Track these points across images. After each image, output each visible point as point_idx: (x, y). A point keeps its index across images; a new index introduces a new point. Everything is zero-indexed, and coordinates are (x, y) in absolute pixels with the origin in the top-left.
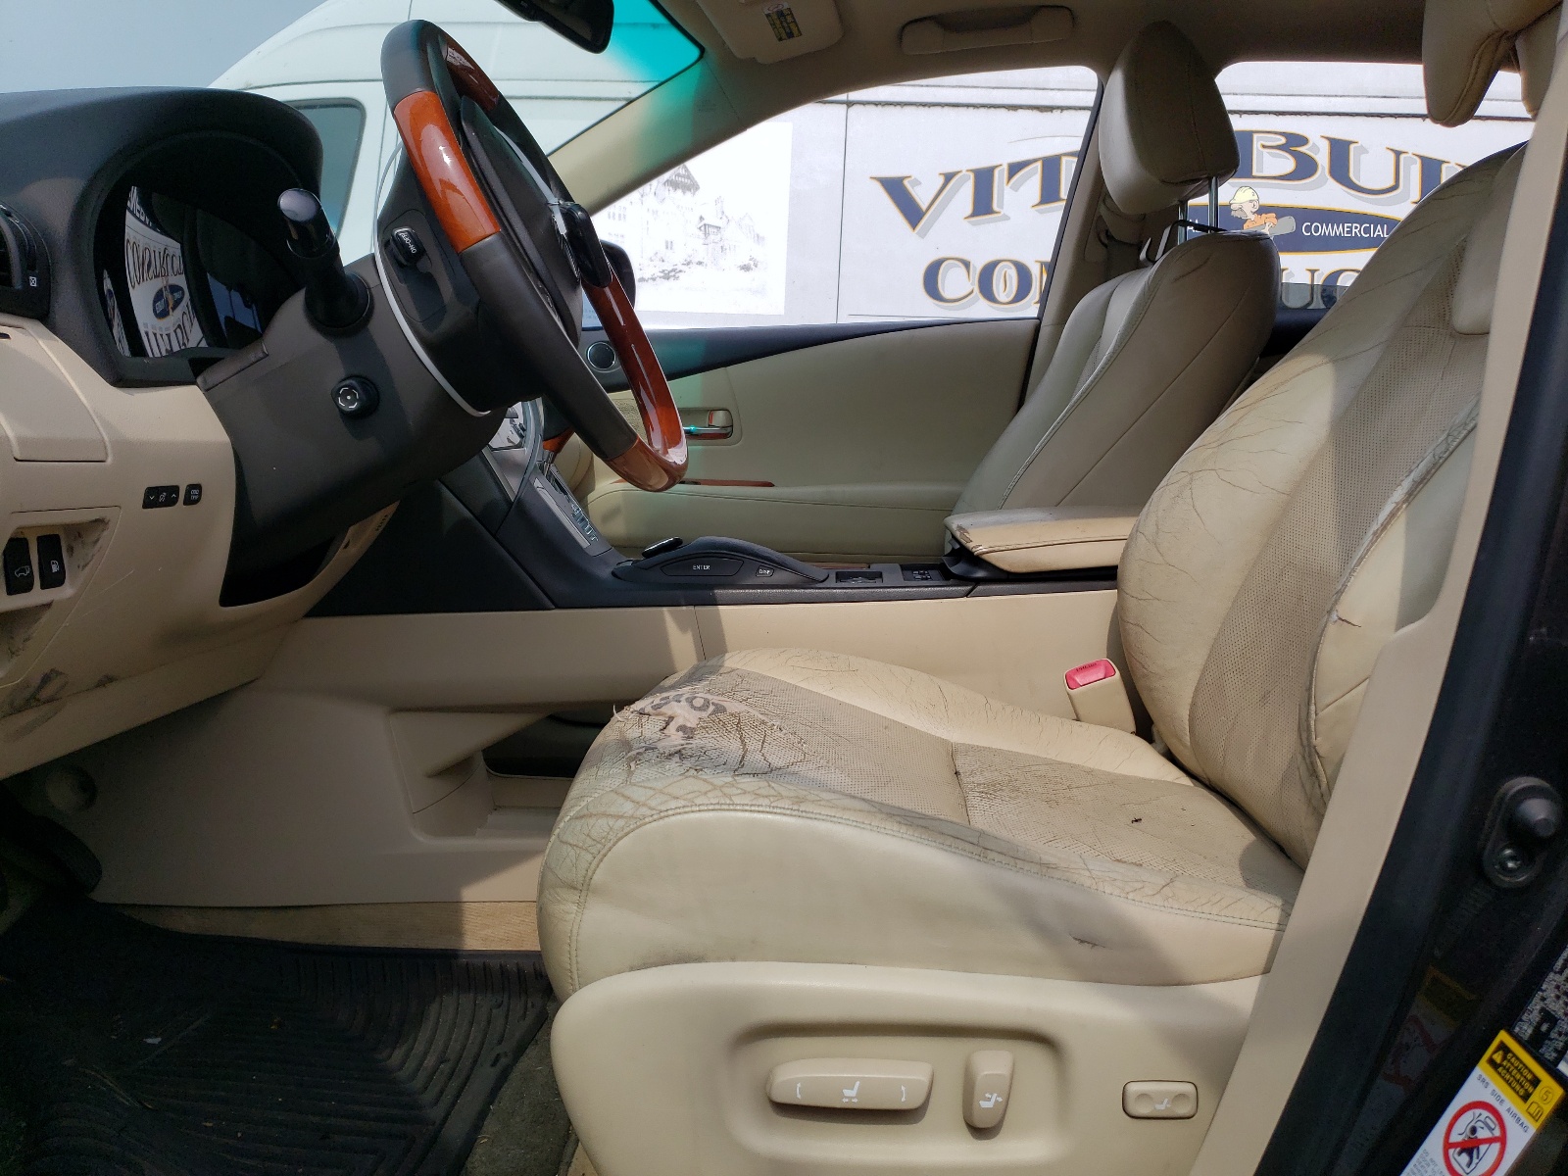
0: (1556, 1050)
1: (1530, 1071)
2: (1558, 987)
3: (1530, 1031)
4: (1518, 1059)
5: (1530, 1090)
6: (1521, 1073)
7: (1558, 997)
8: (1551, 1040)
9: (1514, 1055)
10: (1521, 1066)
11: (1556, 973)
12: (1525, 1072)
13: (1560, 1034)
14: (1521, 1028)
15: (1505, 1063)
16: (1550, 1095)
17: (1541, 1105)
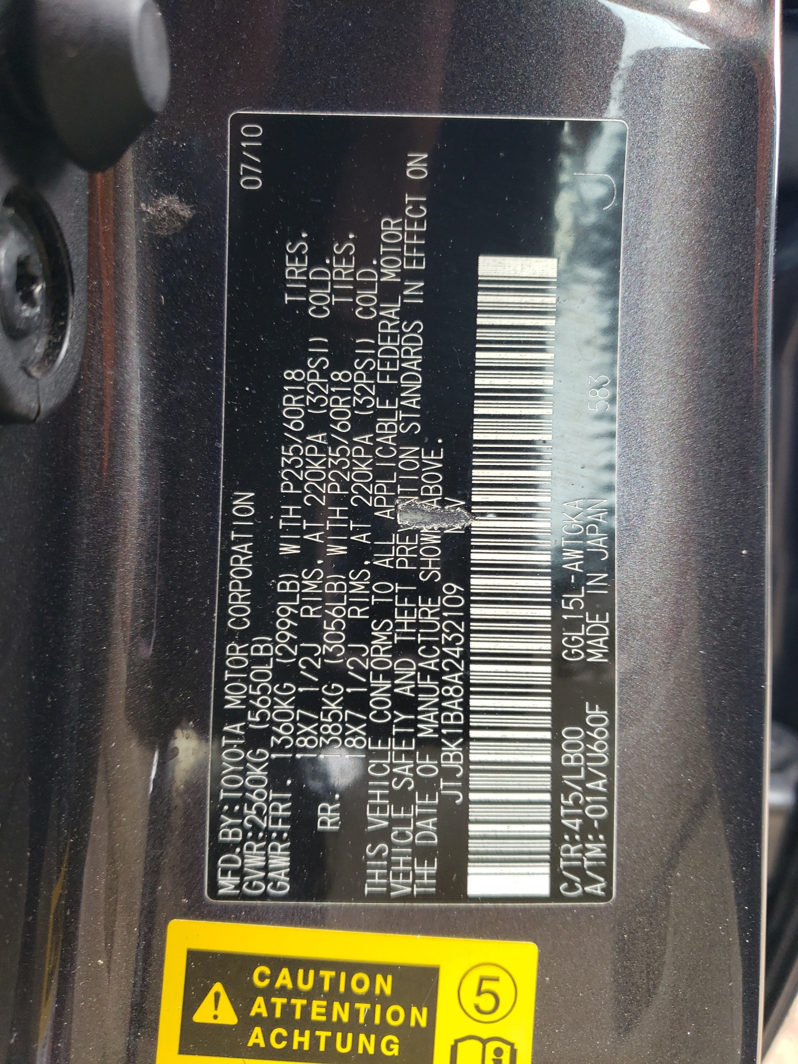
0: (422, 854)
1: (373, 969)
2: (283, 673)
3: (281, 860)
4: (294, 964)
5: (419, 1017)
6: (349, 997)
7: (311, 702)
8: (383, 835)
9: (276, 963)
10: (327, 975)
11: (245, 637)
12: (360, 983)
13: (402, 799)
14: (239, 873)
15: (259, 1007)
16: (504, 988)
17: (485, 1032)
